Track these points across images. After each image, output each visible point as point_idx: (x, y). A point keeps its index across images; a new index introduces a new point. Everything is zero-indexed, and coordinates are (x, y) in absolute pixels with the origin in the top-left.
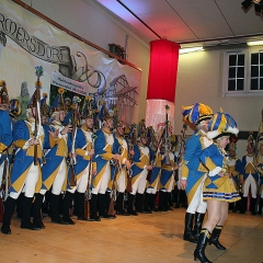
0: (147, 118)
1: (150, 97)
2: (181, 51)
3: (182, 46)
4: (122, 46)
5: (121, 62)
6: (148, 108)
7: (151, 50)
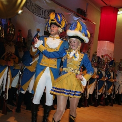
0: (98, 51)
1: (100, 39)
2: (119, 13)
3: (119, 9)
4: (85, 9)
5: (83, 19)
6: (99, 46)
7: (101, 12)
